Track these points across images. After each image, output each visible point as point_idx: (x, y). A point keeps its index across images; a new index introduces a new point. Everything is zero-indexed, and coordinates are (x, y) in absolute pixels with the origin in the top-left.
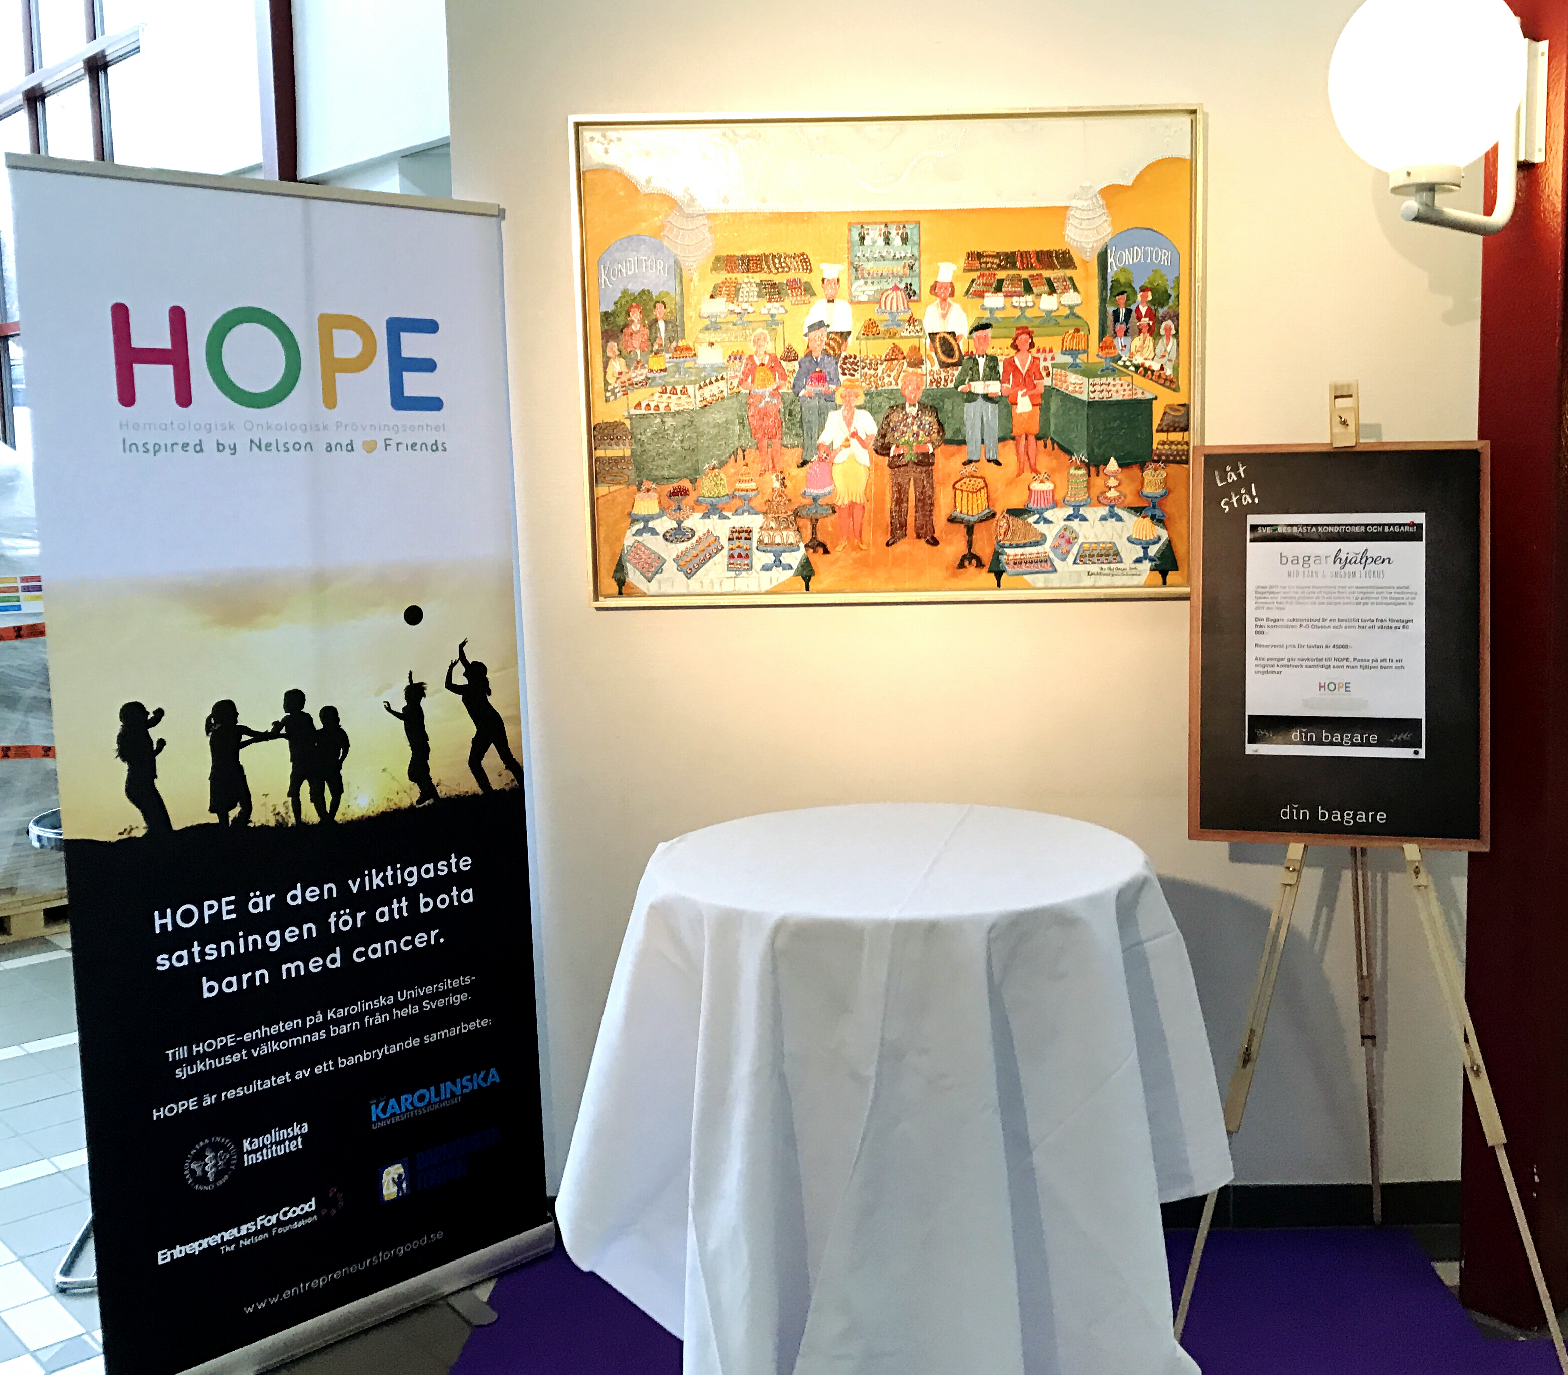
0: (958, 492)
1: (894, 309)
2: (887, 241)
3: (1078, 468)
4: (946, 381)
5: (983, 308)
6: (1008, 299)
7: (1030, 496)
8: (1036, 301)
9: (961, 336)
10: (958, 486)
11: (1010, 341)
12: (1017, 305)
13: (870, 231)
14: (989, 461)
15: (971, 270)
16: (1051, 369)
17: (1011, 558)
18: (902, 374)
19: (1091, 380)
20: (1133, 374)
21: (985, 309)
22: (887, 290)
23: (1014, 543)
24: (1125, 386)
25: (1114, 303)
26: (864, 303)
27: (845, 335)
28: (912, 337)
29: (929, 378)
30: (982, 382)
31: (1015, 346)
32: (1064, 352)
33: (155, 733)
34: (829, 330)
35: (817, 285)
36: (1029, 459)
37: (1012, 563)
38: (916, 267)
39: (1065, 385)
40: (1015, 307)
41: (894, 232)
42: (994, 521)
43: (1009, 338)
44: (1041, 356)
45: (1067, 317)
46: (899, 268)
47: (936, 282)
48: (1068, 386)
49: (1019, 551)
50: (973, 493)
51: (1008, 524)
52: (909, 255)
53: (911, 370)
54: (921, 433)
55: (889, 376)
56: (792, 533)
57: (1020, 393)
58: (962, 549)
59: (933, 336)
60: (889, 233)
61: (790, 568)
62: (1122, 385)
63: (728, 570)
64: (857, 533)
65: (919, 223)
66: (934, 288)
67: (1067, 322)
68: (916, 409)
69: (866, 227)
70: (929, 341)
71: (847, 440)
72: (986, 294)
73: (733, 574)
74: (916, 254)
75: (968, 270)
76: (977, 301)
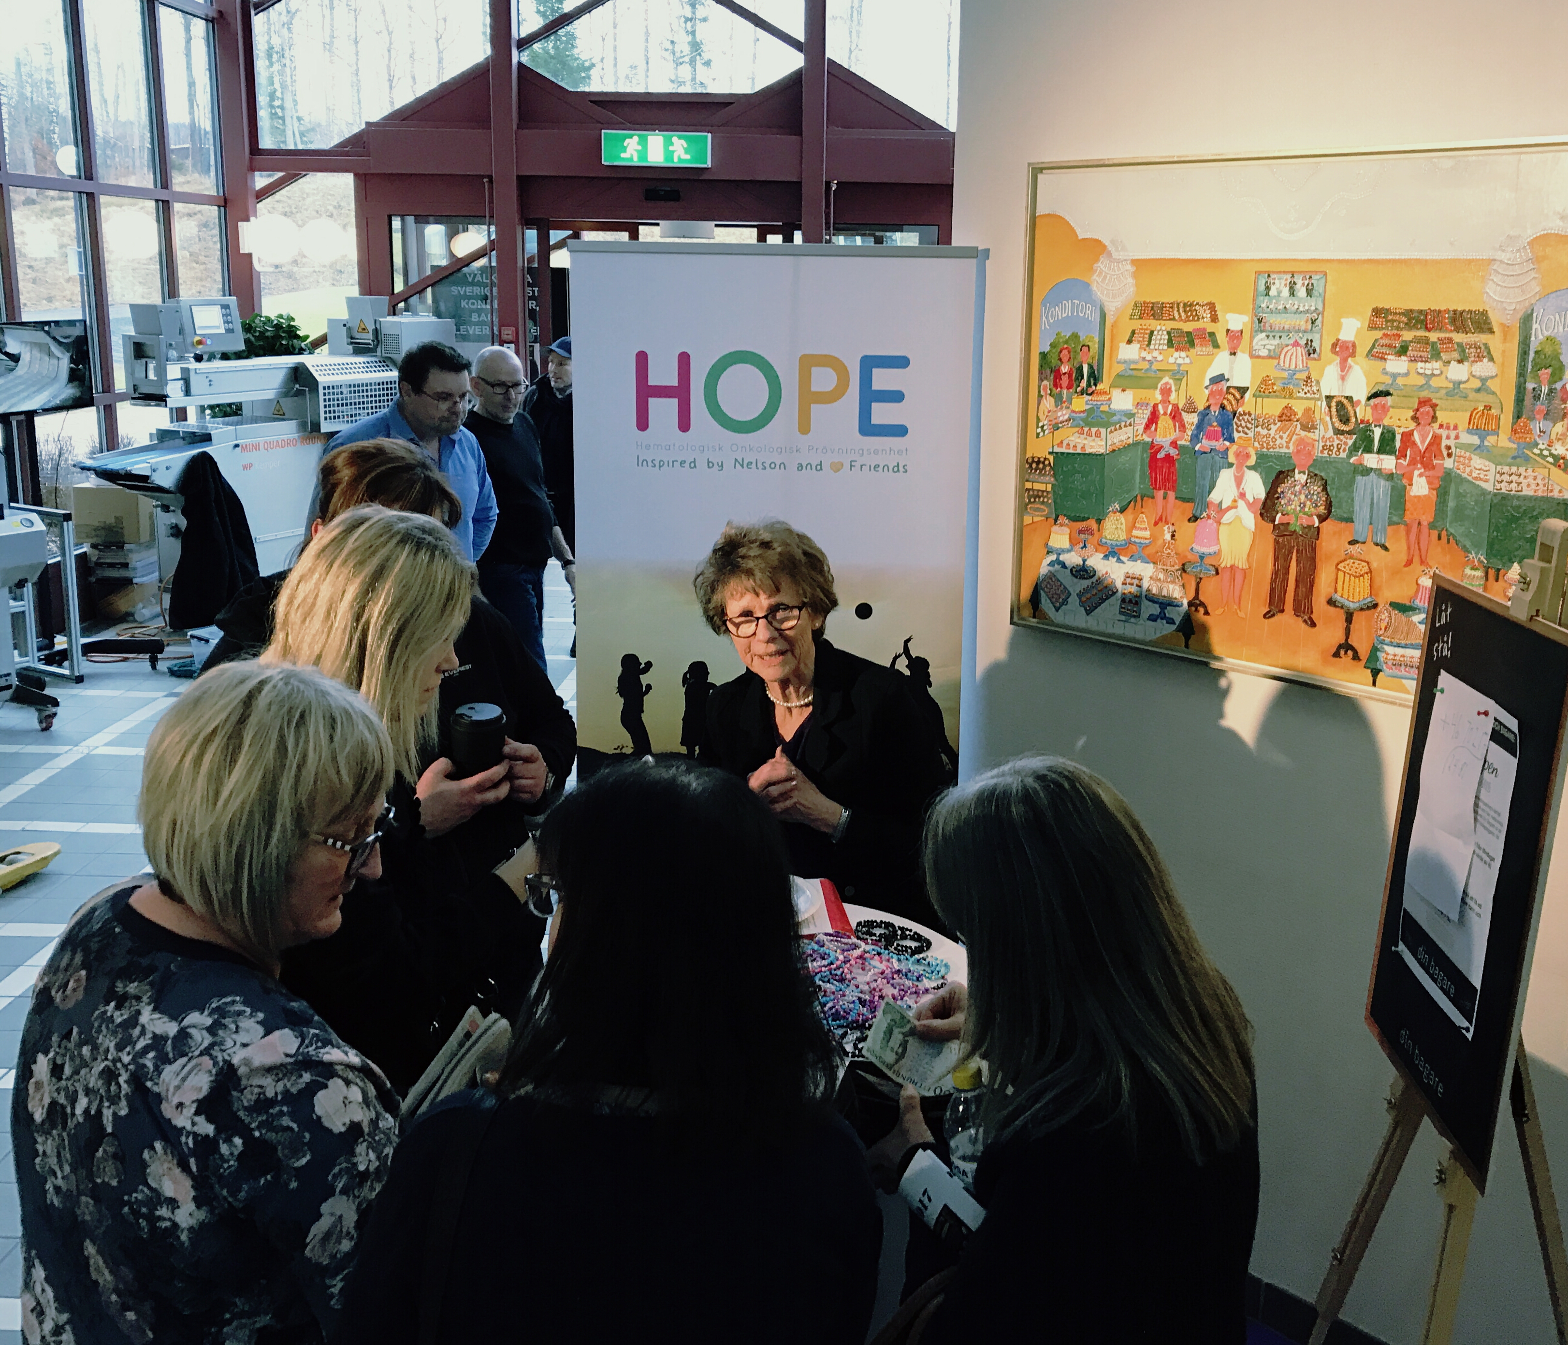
0: (1341, 574)
1: (1293, 367)
2: (1292, 293)
3: (1473, 568)
4: (1339, 449)
5: (1384, 372)
6: (1413, 364)
7: (1417, 591)
8: (1444, 369)
9: (1359, 402)
10: (1341, 566)
11: (1412, 413)
12: (1421, 371)
13: (1277, 281)
14: (1377, 544)
15: (1376, 328)
16: (1453, 449)
17: (1390, 657)
18: (1295, 437)
19: (1499, 468)
20: (1552, 467)
21: (1387, 373)
22: (1287, 346)
23: (1396, 641)
24: (1539, 481)
25: (1536, 378)
26: (1263, 358)
27: (1243, 390)
28: (1307, 399)
29: (1321, 444)
30: (1376, 456)
31: (1414, 418)
32: (1469, 431)
33: (645, 679)
34: (1228, 384)
35: (1221, 338)
36: (1420, 549)
37: (1390, 663)
38: (1318, 322)
39: (1468, 470)
40: (1419, 373)
41: (1299, 282)
42: (1375, 613)
43: (1409, 408)
44: (1444, 433)
45: (1478, 390)
46: (1302, 322)
47: (1338, 340)
48: (1471, 471)
49: (1399, 651)
50: (1355, 577)
51: (1390, 617)
52: (1313, 308)
53: (1303, 433)
54: (1308, 503)
55: (1281, 437)
56: (1177, 588)
57: (1416, 473)
58: (1338, 637)
59: (1329, 398)
60: (1295, 283)
61: (1173, 622)
62: (1535, 478)
63: (1121, 613)
64: (1237, 600)
65: (1325, 274)
66: (1334, 345)
67: (1479, 396)
68: (1305, 477)
69: (1272, 276)
70: (1324, 403)
71: (1235, 501)
72: (1389, 357)
73: (1123, 618)
74: (1320, 308)
75: (1372, 327)
76: (1379, 364)
